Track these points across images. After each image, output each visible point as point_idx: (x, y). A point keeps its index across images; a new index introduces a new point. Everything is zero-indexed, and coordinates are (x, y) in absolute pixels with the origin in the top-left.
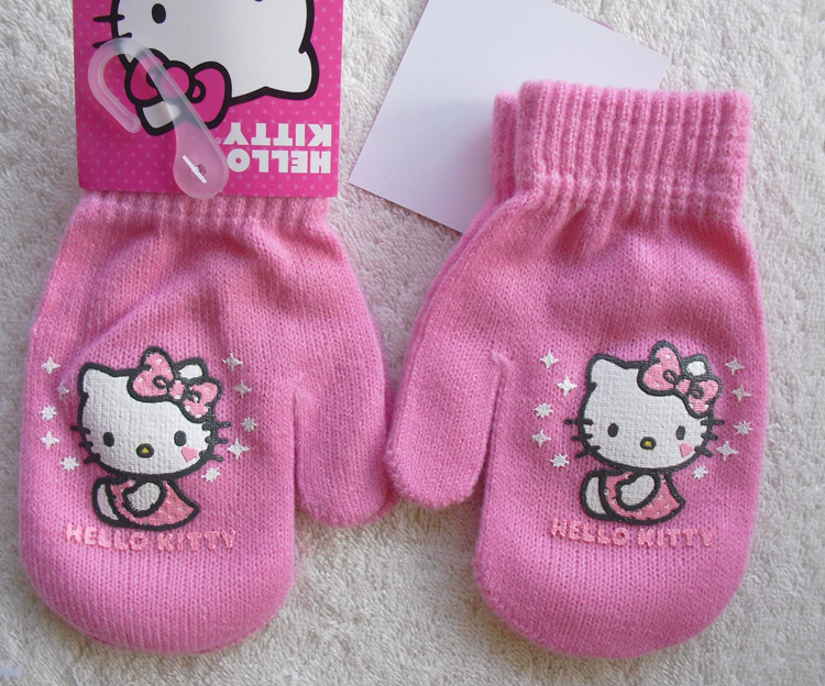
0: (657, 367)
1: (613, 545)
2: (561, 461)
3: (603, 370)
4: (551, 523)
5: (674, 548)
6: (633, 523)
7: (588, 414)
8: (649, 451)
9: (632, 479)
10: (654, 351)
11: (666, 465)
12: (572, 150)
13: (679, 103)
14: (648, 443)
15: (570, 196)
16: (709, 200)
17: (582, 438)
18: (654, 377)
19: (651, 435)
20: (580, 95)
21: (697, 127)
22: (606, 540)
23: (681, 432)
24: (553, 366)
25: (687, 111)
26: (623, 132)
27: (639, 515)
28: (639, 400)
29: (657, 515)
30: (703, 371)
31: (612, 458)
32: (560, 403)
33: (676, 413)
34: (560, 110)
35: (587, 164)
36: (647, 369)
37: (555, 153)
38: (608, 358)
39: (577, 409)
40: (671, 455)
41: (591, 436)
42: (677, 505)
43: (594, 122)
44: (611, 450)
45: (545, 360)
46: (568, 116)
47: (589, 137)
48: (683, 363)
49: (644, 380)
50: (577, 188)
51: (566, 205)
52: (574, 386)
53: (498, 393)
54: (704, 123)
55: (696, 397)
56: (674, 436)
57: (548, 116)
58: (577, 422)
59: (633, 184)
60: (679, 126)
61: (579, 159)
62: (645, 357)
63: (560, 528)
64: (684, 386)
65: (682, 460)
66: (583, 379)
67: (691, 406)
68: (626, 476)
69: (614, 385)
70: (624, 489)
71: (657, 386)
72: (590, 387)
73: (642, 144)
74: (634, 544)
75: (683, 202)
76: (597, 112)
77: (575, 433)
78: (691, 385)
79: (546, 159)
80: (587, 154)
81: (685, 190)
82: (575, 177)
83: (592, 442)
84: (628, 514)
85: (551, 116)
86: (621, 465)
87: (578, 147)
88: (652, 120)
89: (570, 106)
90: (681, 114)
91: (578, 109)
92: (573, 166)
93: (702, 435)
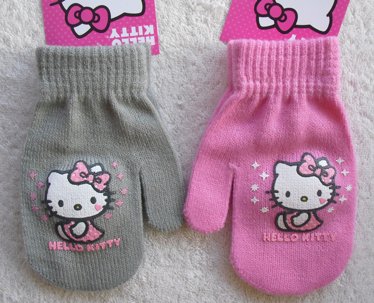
0: (305, 164)
1: (291, 241)
2: (265, 210)
3: (281, 168)
4: (263, 235)
5: (318, 241)
6: (299, 232)
7: (276, 188)
8: (305, 202)
9: (298, 215)
10: (303, 157)
11: (313, 208)
12: (258, 70)
13: (305, 45)
14: (304, 199)
15: (259, 91)
16: (324, 88)
17: (275, 199)
18: (304, 168)
19: (306, 195)
20: (260, 45)
21: (314, 55)
22: (288, 240)
23: (319, 193)
24: (257, 168)
25: (309, 49)
26: (281, 60)
30: (326, 165)
31: (288, 207)
32: (262, 184)
33: (316, 184)
34: (251, 53)
35: (266, 76)
37: (250, 72)
38: (283, 162)
39: (271, 186)
40: (315, 203)
41: (278, 198)
42: (319, 223)
43: (267, 57)
44: (287, 203)
45: (254, 165)
46: (255, 55)
47: (265, 64)
48: (317, 162)
49: (300, 170)
50: (262, 88)
51: (258, 95)
52: (267, 176)
53: (233, 182)
54: (317, 54)
55: (325, 176)
56: (316, 195)
57: (246, 56)
58: (272, 192)
59: (288, 83)
60: (306, 56)
61: (261, 74)
62: (299, 160)
63: (267, 237)
64: (318, 172)
66: (272, 172)
67: (323, 180)
68: (295, 214)
69: (287, 174)
70: (295, 219)
71: (306, 173)
72: (276, 176)
73: (290, 65)
74: (300, 240)
75: (312, 90)
76: (268, 52)
78: (322, 171)
79: (246, 75)
80: (265, 72)
81: (312, 84)
82: (261, 82)
83: (279, 200)
85: (247, 56)
86: (293, 209)
87: (261, 69)
88: (293, 54)
89: (255, 50)
90: (306, 50)
91: (259, 52)
92: (259, 77)
93: (331, 194)
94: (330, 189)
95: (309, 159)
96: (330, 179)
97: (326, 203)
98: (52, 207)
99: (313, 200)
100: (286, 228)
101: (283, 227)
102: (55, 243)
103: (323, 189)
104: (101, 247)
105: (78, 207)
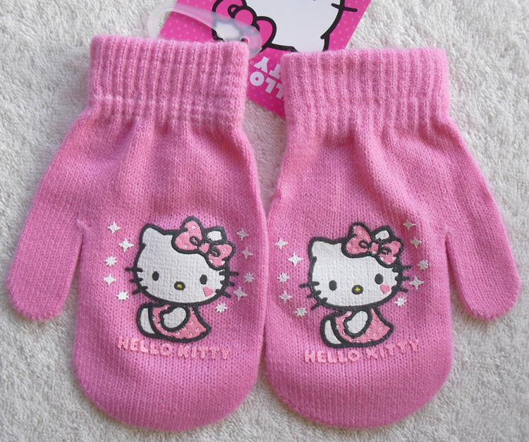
0: (186, 234)
1: (161, 355)
2: (123, 296)
3: (150, 236)
4: (118, 339)
5: (203, 360)
6: (174, 340)
7: (140, 265)
8: (181, 291)
9: (170, 310)
10: (184, 224)
11: (193, 301)
12: (120, 79)
13: (194, 50)
14: (179, 286)
15: (120, 110)
16: (217, 116)
17: (136, 280)
18: (183, 241)
19: (182, 280)
20: (126, 43)
21: (207, 66)
22: (156, 352)
23: (204, 280)
24: (117, 232)
25: (200, 56)
26: (155, 68)
27: (178, 335)
28: (172, 256)
29: (191, 336)
30: (220, 238)
31: (156, 295)
32: (122, 256)
33: (199, 266)
34: (112, 54)
35: (131, 89)
36: (178, 235)
37: (108, 81)
38: (154, 227)
39: (133, 261)
40: (197, 295)
41: (141, 279)
42: (204, 330)
43: (135, 61)
44: (155, 289)
45: (111, 227)
46: (117, 58)
47: (132, 71)
48: (205, 231)
49: (176, 242)
50: (124, 105)
51: (119, 117)
52: (131, 245)
54: (212, 64)
55: (214, 255)
56: (198, 282)
57: (104, 58)
58: (133, 270)
59: (164, 104)
60: (194, 66)
61: (125, 86)
62: (178, 227)
63: (124, 343)
64: (205, 248)
65: (206, 298)
66: (137, 241)
67: (211, 262)
68: (166, 308)
69: (157, 246)
70: (166, 316)
71: (185, 247)
72: (141, 246)
73: (169, 76)
74: (175, 355)
75: (199, 117)
76: (137, 55)
77: (132, 277)
78: (211, 246)
79: (103, 86)
80: (131, 82)
81: (200, 108)
82: (123, 98)
83: (143, 283)
84: (170, 334)
86: (162, 300)
87: (125, 78)
88: (175, 61)
89: (118, 51)
90: (196, 58)
91: (123, 53)
92: (121, 90)
93: (221, 282)
94: (220, 274)
95: (194, 227)
96: (223, 260)
97: (213, 295)
99: (194, 289)
100: (153, 332)
101: (150, 331)
103: (210, 274)
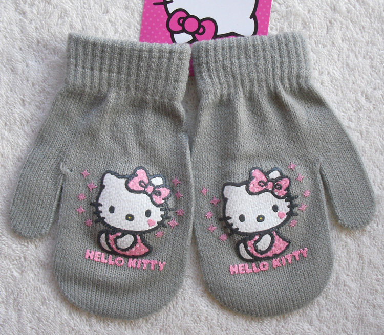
98: (232, 224)
102: (236, 266)
104: (287, 260)
105: (261, 219)
